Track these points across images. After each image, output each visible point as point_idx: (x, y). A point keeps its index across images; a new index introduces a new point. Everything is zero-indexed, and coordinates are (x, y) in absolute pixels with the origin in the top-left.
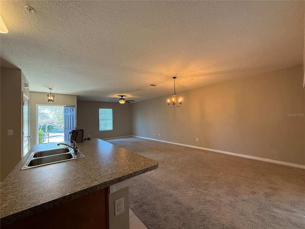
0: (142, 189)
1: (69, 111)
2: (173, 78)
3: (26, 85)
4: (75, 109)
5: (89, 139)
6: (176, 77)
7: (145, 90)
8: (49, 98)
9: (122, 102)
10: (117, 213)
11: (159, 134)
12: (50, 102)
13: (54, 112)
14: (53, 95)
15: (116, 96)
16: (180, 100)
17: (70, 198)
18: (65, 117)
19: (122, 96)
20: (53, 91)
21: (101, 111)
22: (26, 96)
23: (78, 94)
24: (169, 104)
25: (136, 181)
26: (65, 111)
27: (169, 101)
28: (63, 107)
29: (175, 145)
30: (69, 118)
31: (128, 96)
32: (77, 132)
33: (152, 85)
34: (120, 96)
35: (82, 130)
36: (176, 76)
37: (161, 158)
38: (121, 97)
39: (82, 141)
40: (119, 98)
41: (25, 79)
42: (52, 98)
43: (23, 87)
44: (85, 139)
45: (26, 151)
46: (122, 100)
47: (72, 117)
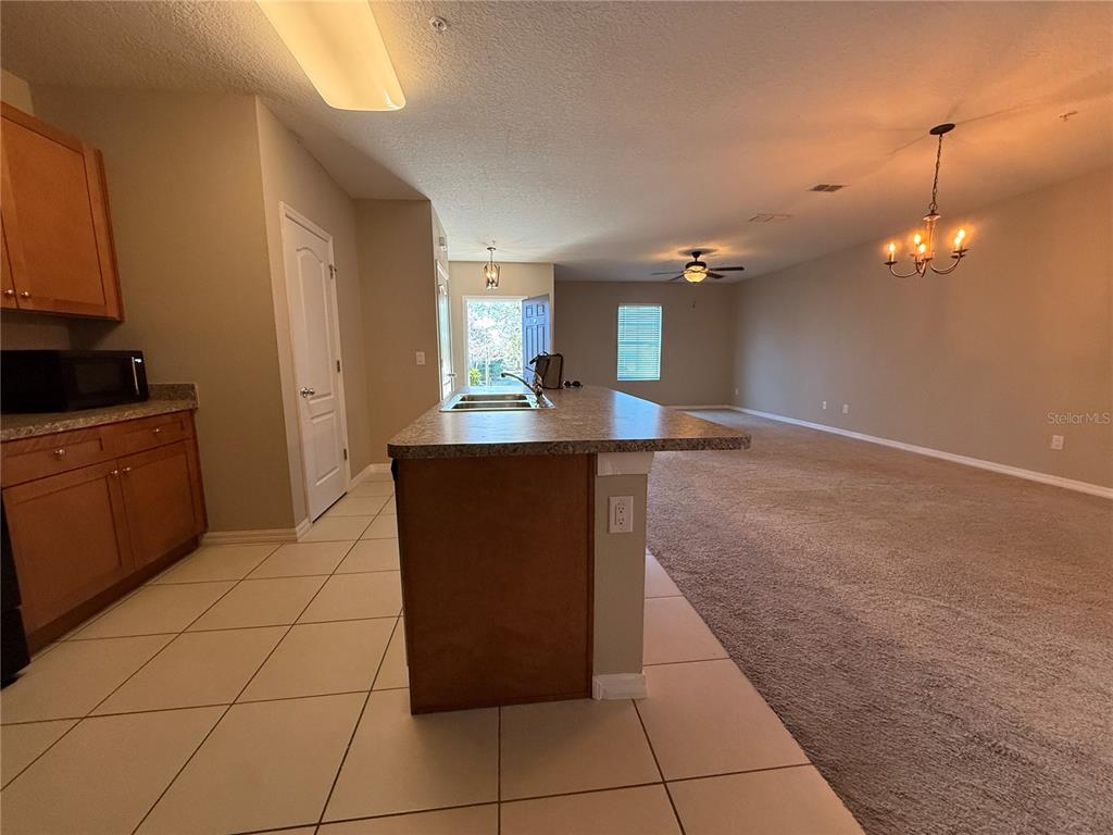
0: (720, 550)
1: (535, 314)
2: (933, 132)
3: (442, 242)
4: (549, 306)
5: (577, 384)
6: (947, 128)
7: (788, 216)
8: (488, 275)
9: (696, 276)
10: (614, 529)
11: (846, 406)
12: (490, 287)
13: (503, 322)
14: (497, 266)
15: (676, 254)
16: (960, 237)
17: (515, 450)
18: (526, 329)
19: (696, 254)
20: (497, 256)
21: (625, 312)
22: (442, 273)
23: (557, 260)
24: (890, 263)
25: (707, 526)
26: (526, 316)
27: (892, 248)
28: (521, 304)
29: (919, 455)
30: (535, 332)
31: (721, 251)
32: (548, 361)
33: (820, 188)
34: (687, 253)
35: (558, 355)
36: (949, 117)
37: (826, 488)
38: (692, 259)
39: (560, 387)
40: (683, 261)
41: (438, 223)
42: (494, 275)
43: (436, 247)
44: (568, 384)
45: (446, 390)
46: (700, 268)
47: (540, 330)
